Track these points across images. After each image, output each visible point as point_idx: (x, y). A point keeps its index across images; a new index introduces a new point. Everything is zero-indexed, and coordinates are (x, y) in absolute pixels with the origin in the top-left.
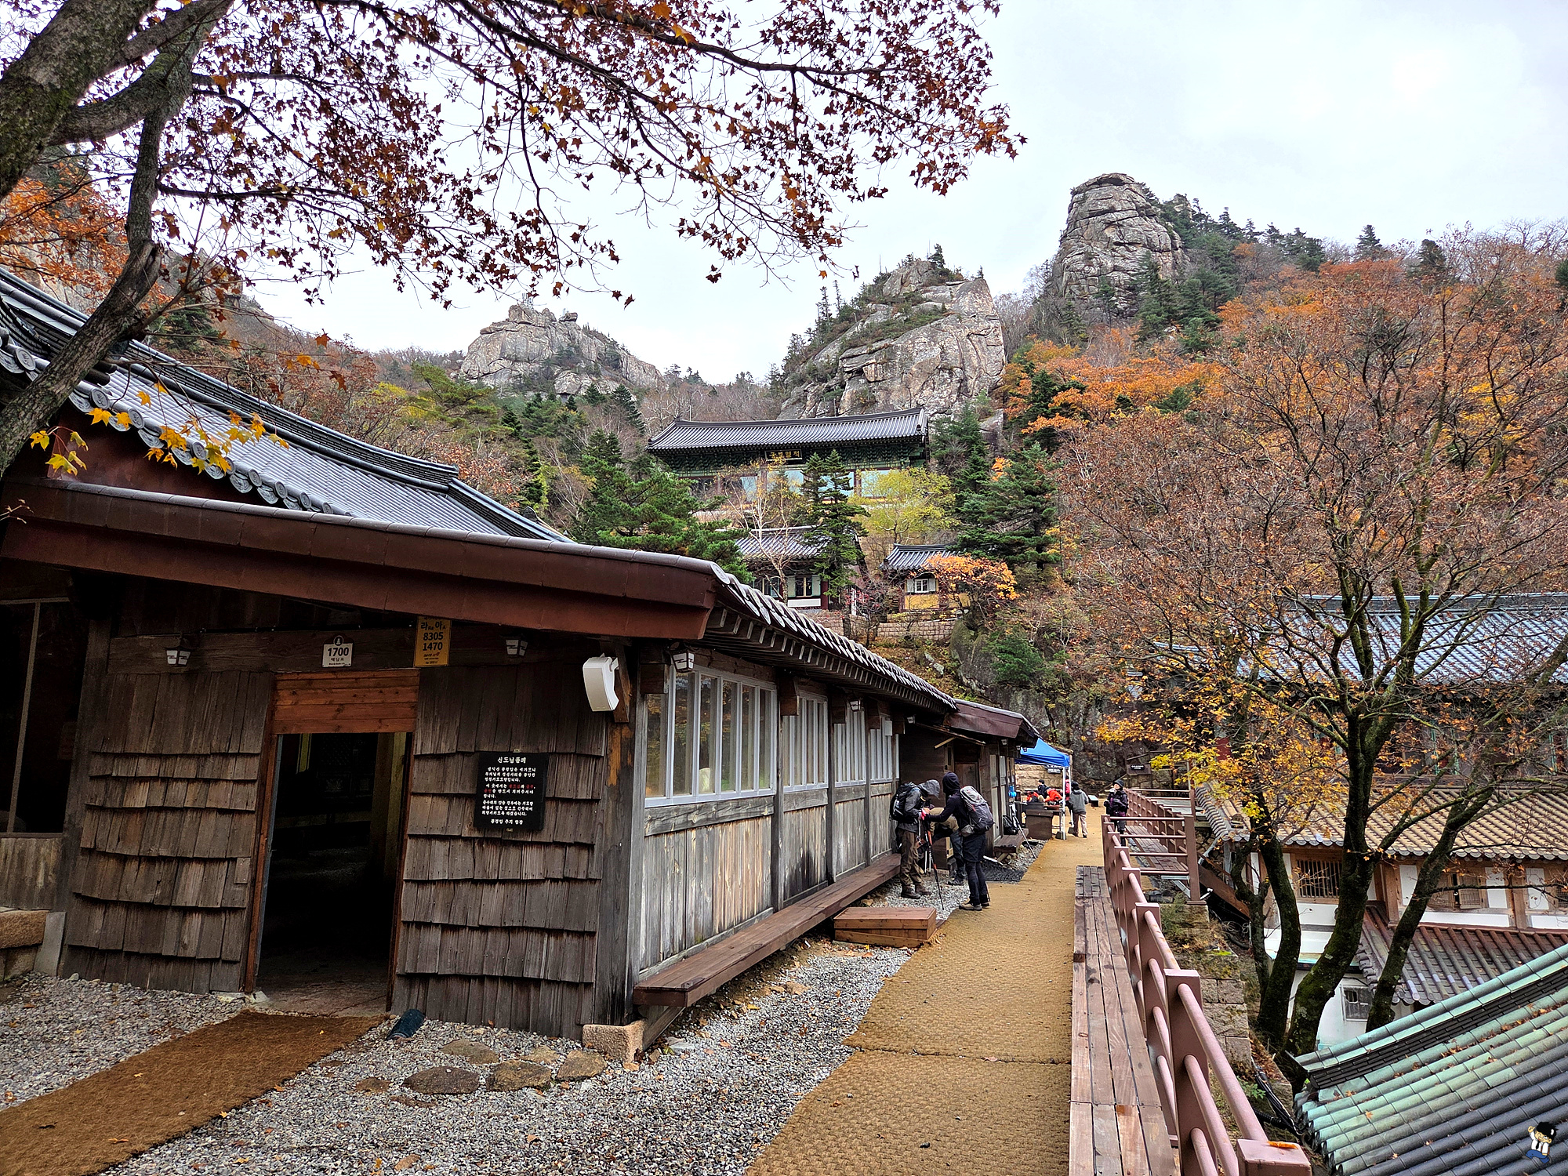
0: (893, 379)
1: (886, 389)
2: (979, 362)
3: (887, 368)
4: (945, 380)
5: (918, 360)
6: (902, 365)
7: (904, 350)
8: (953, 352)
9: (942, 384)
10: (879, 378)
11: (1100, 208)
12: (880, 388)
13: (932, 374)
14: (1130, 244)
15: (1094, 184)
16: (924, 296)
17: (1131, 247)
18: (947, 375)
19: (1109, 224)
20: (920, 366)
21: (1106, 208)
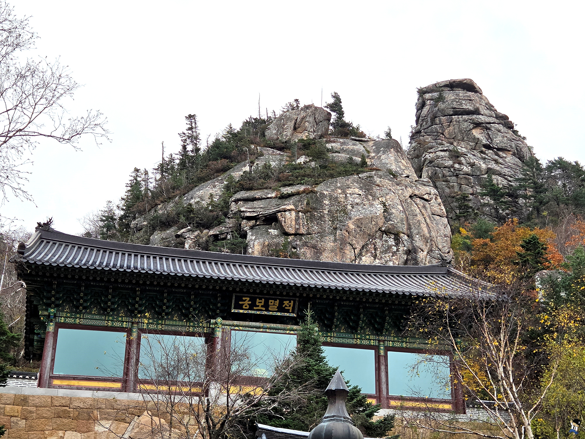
0: (322, 234)
1: (314, 247)
2: (430, 232)
3: (311, 218)
4: (390, 247)
5: (355, 214)
6: (334, 219)
7: (334, 199)
8: (397, 212)
9: (386, 252)
10: (303, 231)
11: (464, 107)
12: (305, 244)
13: (372, 236)
14: (499, 149)
15: (446, 86)
16: (329, 146)
17: (501, 153)
18: (392, 242)
19: (477, 125)
20: (359, 223)
21: (471, 108)
